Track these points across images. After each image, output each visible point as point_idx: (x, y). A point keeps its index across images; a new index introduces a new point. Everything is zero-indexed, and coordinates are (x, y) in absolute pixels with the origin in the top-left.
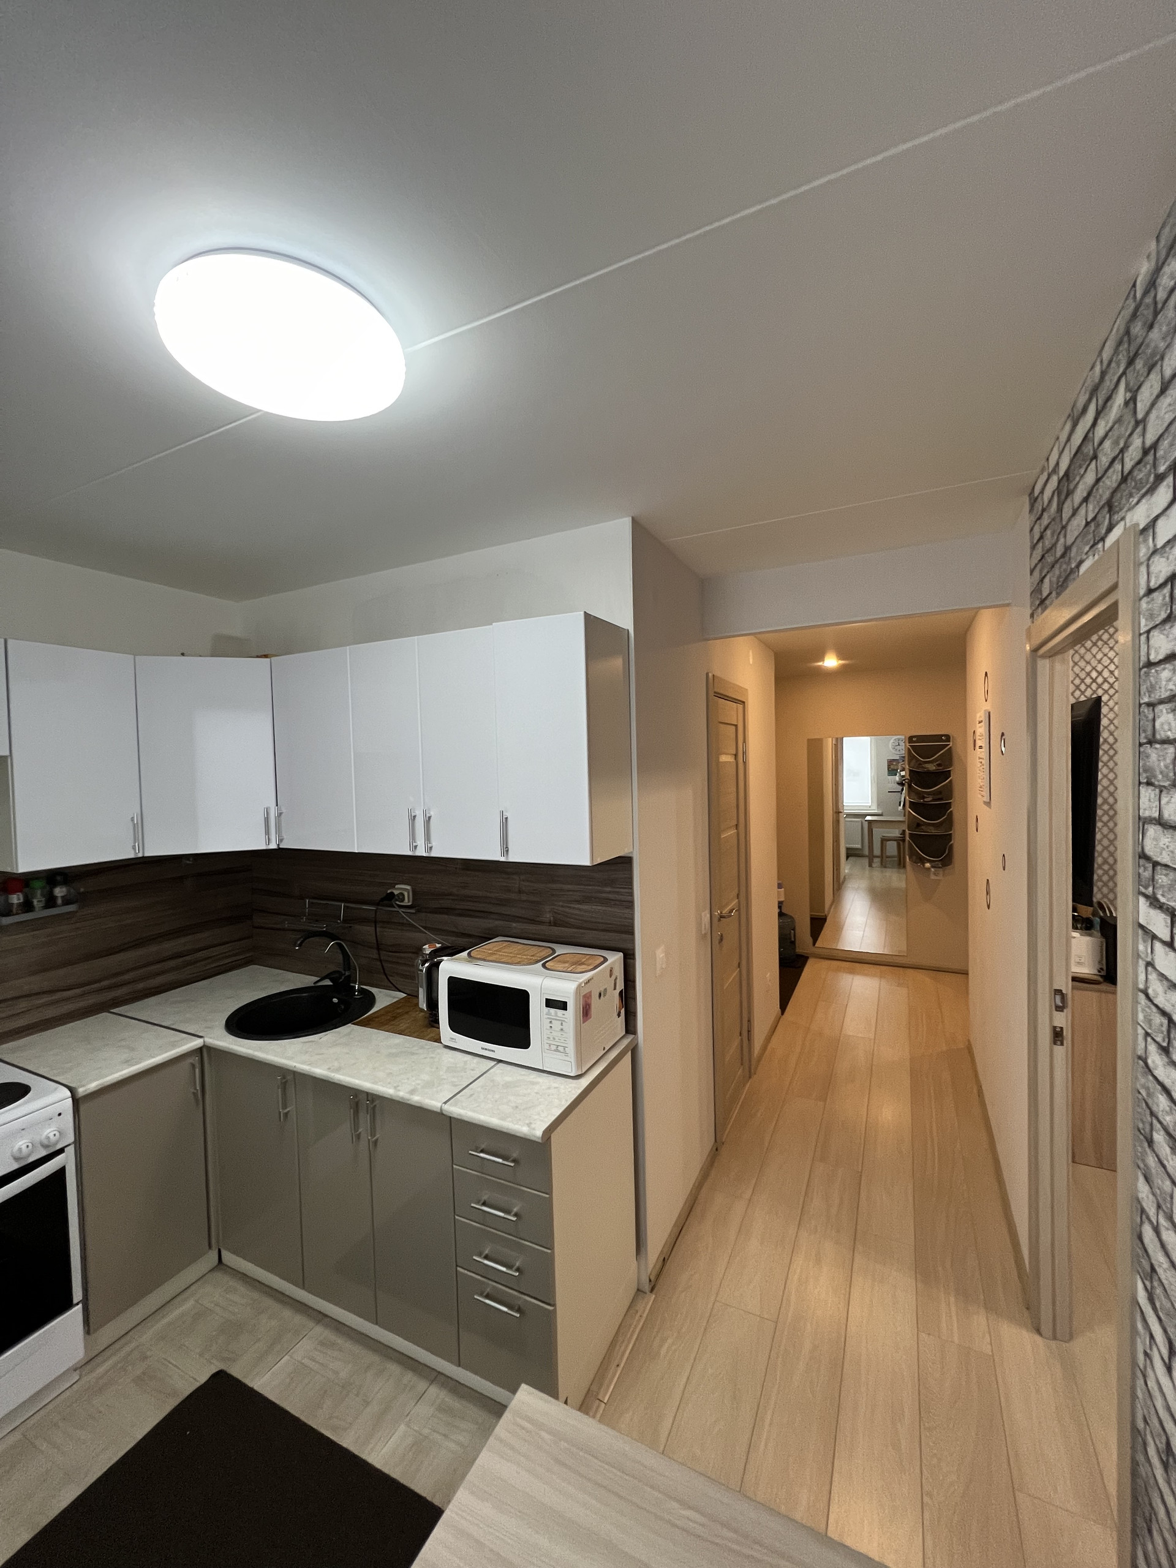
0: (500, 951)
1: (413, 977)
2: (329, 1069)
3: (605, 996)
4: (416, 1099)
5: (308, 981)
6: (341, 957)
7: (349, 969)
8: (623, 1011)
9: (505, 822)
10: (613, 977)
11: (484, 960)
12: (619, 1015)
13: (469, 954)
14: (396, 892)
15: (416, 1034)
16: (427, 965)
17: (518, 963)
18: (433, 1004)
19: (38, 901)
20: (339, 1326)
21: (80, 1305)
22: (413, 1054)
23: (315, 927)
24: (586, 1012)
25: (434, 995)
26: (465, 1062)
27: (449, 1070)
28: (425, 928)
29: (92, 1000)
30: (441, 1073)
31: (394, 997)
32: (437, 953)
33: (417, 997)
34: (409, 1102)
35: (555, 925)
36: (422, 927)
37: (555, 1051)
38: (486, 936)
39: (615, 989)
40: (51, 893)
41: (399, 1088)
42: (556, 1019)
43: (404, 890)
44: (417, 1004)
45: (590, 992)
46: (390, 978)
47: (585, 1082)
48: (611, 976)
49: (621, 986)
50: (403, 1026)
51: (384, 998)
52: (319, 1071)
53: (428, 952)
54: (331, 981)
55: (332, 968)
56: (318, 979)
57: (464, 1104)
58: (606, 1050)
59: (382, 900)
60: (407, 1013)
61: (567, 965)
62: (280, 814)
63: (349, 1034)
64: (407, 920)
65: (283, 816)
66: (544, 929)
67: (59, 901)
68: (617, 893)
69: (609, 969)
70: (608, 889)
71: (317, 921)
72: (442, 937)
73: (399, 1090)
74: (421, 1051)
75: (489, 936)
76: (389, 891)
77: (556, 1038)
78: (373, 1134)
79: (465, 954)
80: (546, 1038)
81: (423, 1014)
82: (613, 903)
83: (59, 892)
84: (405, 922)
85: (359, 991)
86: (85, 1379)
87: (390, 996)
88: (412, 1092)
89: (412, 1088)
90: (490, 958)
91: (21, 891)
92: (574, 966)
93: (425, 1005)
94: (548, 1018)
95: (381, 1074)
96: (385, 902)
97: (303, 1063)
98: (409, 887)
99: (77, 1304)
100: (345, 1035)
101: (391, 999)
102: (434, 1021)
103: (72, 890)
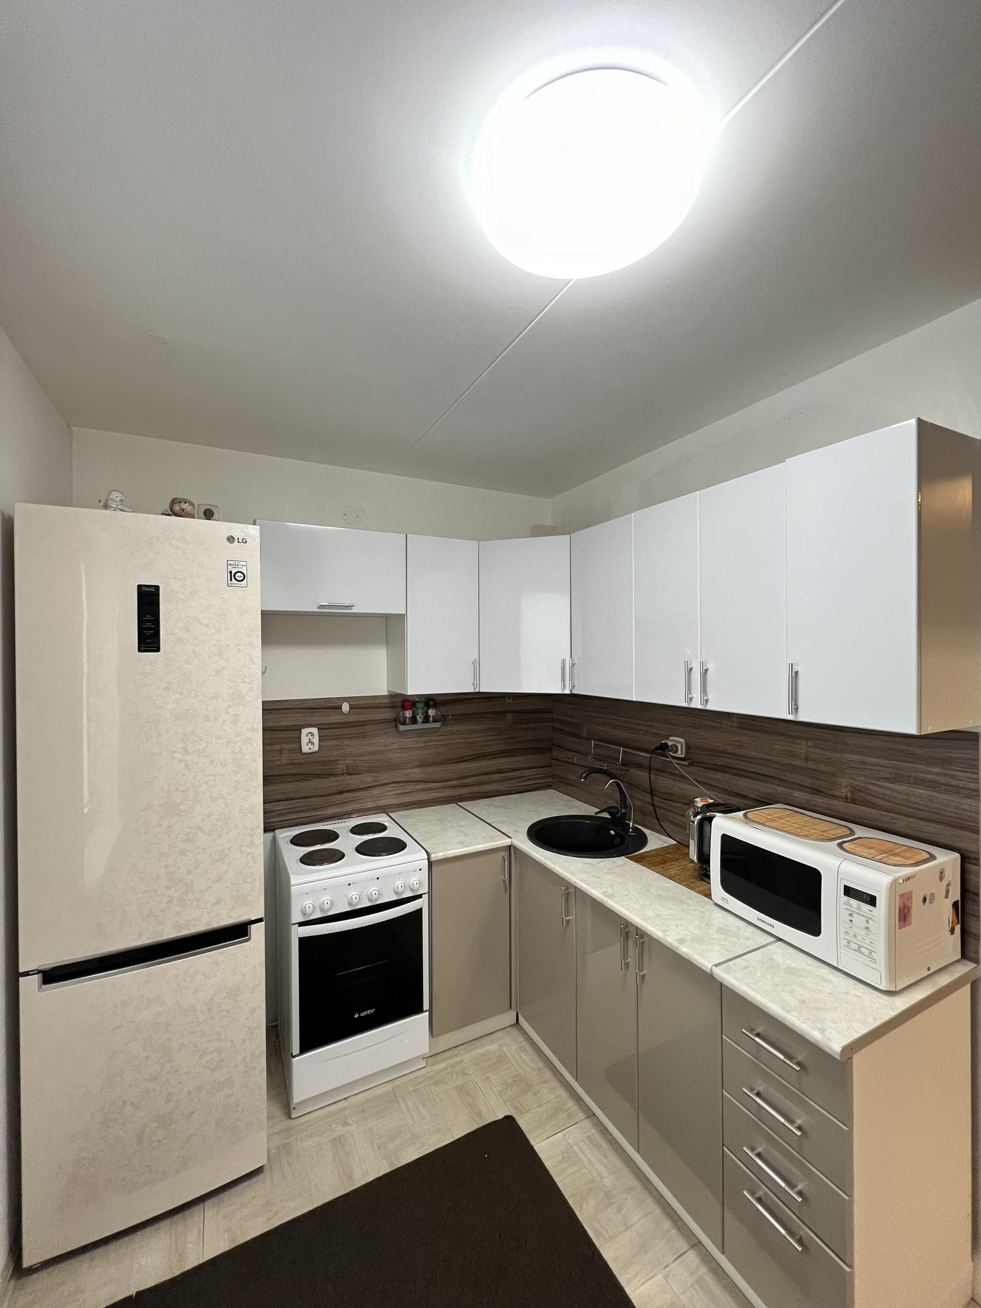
0: (781, 819)
1: (684, 826)
2: (604, 893)
3: (931, 902)
4: (684, 950)
5: (591, 811)
6: (619, 794)
7: (625, 807)
8: (958, 928)
9: (795, 677)
10: (945, 882)
11: (763, 824)
12: (952, 931)
13: (745, 815)
14: (670, 744)
15: (685, 883)
16: (699, 817)
17: (806, 836)
18: (704, 859)
19: (420, 717)
20: (605, 1132)
21: (427, 1013)
22: (683, 903)
23: (597, 765)
24: (904, 915)
25: (705, 849)
26: (739, 928)
27: (720, 930)
28: (697, 781)
29: (447, 793)
30: (711, 931)
31: (665, 842)
32: (708, 807)
33: (688, 847)
34: (676, 951)
35: (854, 801)
36: (694, 780)
37: (855, 950)
38: (764, 800)
39: (947, 897)
40: (427, 712)
41: (667, 933)
42: (858, 913)
43: (678, 742)
44: (688, 854)
45: (911, 893)
46: (661, 823)
47: (901, 1004)
48: (941, 879)
49: (956, 895)
50: (673, 872)
51: (655, 841)
52: (596, 893)
53: (700, 805)
54: (610, 814)
55: (611, 803)
56: (598, 810)
57: (737, 975)
58: (931, 971)
59: (657, 748)
60: (677, 860)
61: (872, 851)
62: (573, 665)
63: (623, 866)
64: (680, 771)
65: (575, 667)
66: (839, 805)
67: (431, 719)
68: (952, 777)
69: (939, 871)
70: (937, 770)
71: (600, 760)
72: (715, 793)
73: (667, 935)
74: (690, 902)
75: (767, 801)
76: (663, 742)
77: (858, 936)
78: (641, 969)
79: (740, 814)
80: (842, 931)
81: (692, 865)
82: (943, 787)
83: (432, 712)
84: (677, 772)
85: (632, 828)
86: (428, 1069)
87: (661, 840)
88: (681, 941)
89: (680, 937)
90: (770, 824)
91: (411, 709)
92: (884, 857)
93: (695, 857)
94: (847, 909)
95: (650, 914)
96: (659, 751)
97: (583, 881)
98: (682, 740)
99: (426, 1011)
100: (619, 866)
101: (662, 843)
102: (705, 875)
103: (439, 713)
